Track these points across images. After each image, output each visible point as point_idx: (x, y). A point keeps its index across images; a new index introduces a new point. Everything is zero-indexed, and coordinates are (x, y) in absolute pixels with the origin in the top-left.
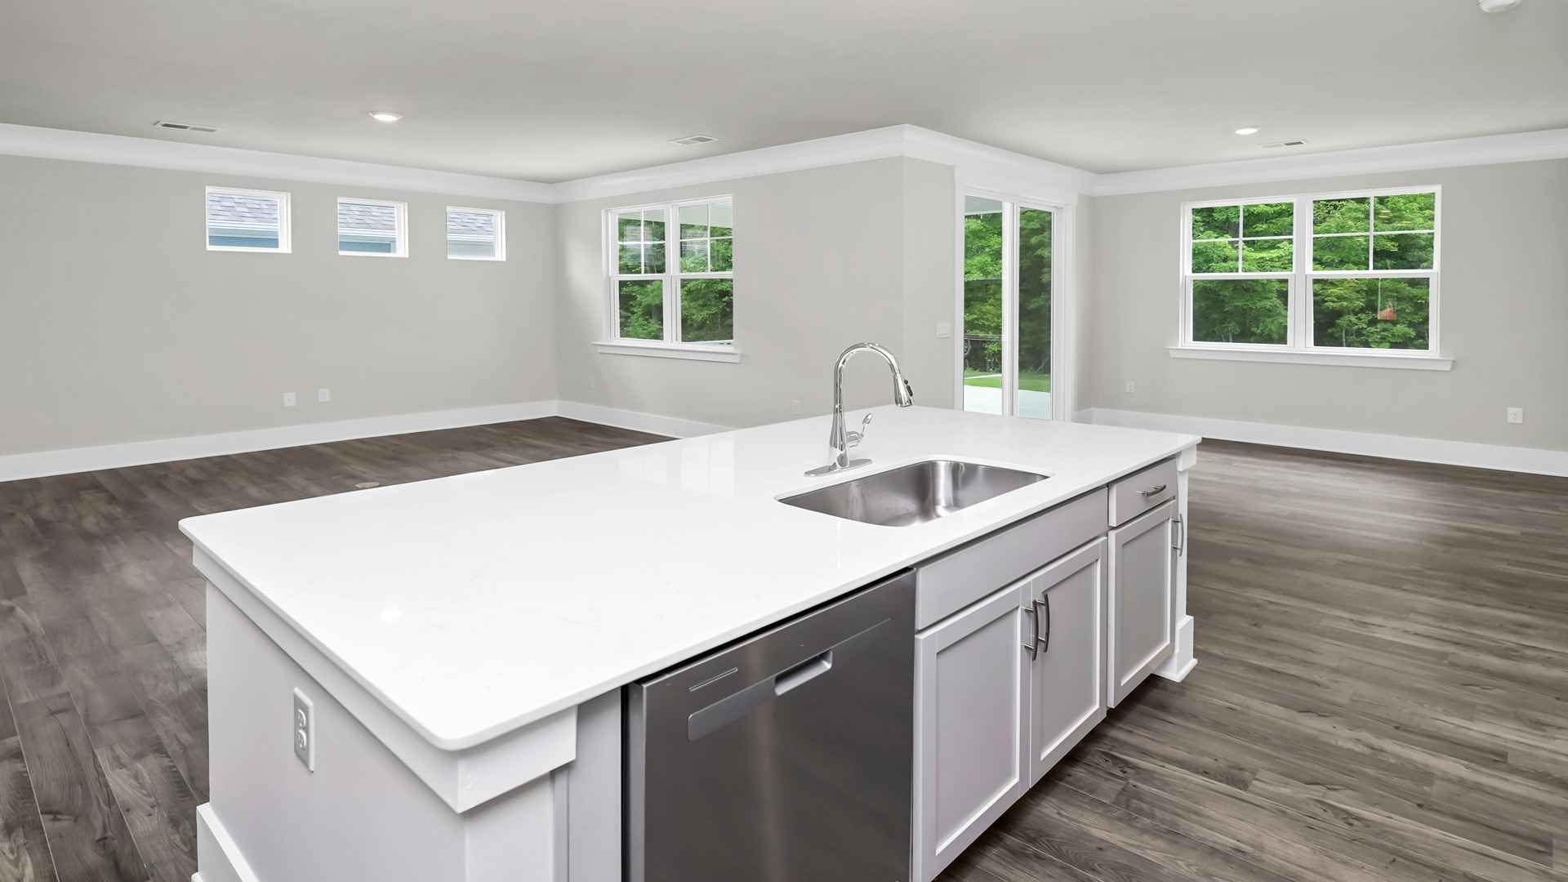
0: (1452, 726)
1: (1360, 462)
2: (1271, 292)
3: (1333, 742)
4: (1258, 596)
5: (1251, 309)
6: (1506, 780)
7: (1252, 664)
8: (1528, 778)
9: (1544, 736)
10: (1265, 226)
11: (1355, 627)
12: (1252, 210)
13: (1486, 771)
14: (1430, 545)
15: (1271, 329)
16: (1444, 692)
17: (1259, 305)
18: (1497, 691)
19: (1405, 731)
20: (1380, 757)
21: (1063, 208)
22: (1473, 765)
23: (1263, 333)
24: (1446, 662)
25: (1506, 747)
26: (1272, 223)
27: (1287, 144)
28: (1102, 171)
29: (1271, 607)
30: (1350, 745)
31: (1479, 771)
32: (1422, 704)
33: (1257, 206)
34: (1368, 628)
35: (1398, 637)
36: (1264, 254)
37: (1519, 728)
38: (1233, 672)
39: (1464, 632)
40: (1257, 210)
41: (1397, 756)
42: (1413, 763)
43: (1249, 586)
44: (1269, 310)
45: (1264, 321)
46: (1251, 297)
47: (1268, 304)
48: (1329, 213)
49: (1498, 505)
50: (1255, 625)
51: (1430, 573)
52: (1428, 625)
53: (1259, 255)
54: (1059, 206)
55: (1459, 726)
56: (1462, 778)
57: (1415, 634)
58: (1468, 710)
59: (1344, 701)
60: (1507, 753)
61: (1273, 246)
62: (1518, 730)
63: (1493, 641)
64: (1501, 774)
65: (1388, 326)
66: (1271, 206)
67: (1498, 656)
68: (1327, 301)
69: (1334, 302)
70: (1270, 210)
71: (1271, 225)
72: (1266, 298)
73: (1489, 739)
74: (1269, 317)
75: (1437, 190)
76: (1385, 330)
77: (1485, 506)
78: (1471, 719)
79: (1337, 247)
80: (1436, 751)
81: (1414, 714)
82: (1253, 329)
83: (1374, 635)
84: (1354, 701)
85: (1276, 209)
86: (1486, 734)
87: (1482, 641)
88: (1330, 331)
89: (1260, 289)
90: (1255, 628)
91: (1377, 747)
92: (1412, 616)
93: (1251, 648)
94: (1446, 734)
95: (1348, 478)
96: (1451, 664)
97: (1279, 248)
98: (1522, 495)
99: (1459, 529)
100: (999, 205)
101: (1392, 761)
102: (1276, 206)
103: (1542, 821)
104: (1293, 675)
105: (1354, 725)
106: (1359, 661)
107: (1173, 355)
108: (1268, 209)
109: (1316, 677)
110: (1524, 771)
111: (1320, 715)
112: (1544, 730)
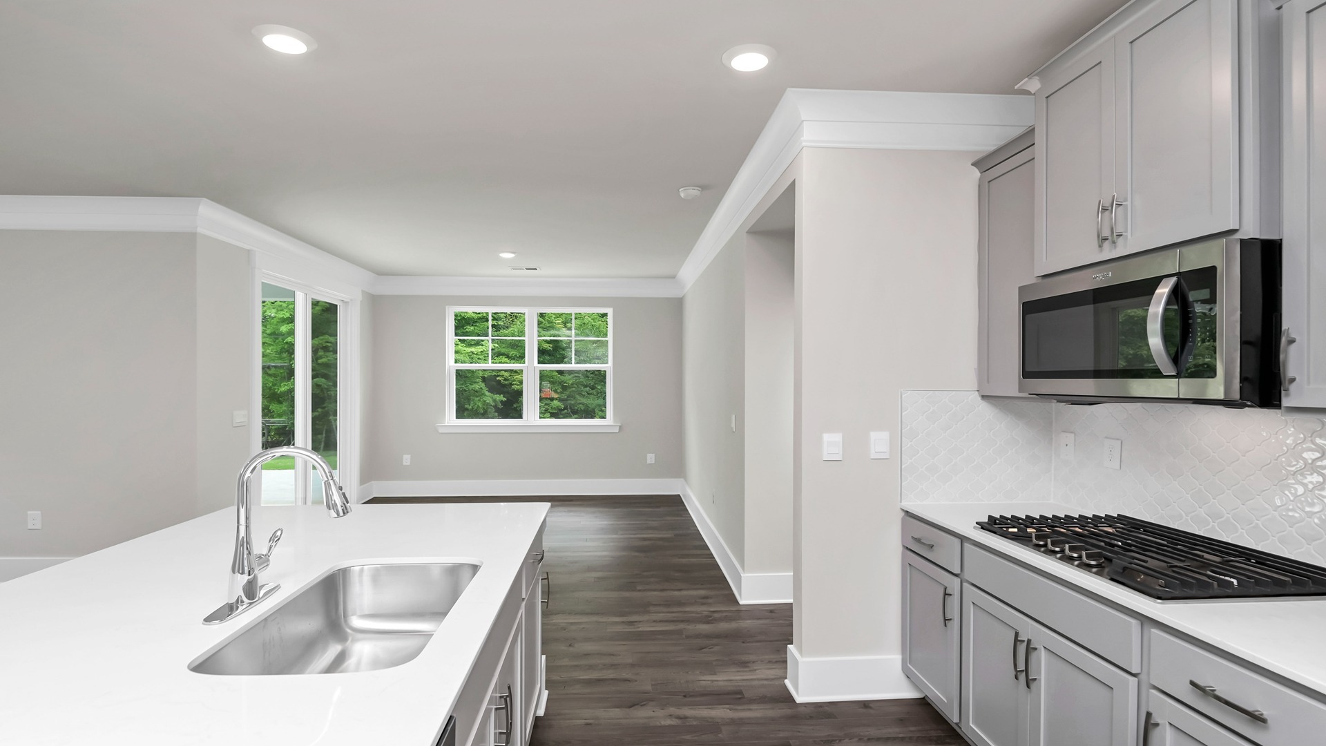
0: (709, 682)
1: (571, 501)
2: (478, 378)
3: (658, 724)
4: (561, 621)
5: (466, 391)
6: (750, 709)
7: (583, 679)
8: (759, 703)
9: (750, 671)
10: (472, 328)
11: (626, 627)
12: (463, 315)
13: (740, 708)
14: (637, 554)
15: (478, 406)
16: (693, 659)
17: (471, 387)
18: (716, 648)
19: (691, 696)
20: (688, 724)
21: (348, 302)
22: (732, 706)
23: (473, 408)
24: (684, 636)
25: (739, 686)
26: (476, 326)
27: (527, 269)
28: (382, 273)
29: (573, 627)
30: (668, 722)
31: (736, 709)
32: (687, 673)
33: (466, 313)
34: (634, 625)
35: (653, 626)
36: (473, 349)
37: (739, 670)
38: (575, 691)
39: (681, 612)
40: (467, 316)
41: (695, 718)
42: (703, 719)
43: (552, 614)
44: (477, 392)
45: (474, 400)
46: (465, 381)
47: (477, 387)
48: (513, 321)
49: (654, 519)
50: (570, 645)
51: (646, 574)
52: (663, 612)
53: (469, 350)
54: (345, 300)
55: (713, 681)
56: (732, 719)
57: (660, 621)
58: (709, 667)
59: (649, 688)
60: (741, 690)
61: (478, 343)
62: (738, 671)
63: (698, 613)
64: (746, 707)
65: (548, 402)
66: (476, 313)
67: (704, 623)
68: (513, 385)
69: (518, 385)
70: (476, 316)
71: (476, 328)
72: (475, 383)
73: (729, 683)
74: (477, 397)
75: (610, 311)
76: (546, 404)
77: (649, 521)
78: (715, 674)
79: (518, 346)
80: (710, 704)
81: (687, 682)
82: (466, 406)
83: (640, 629)
84: (654, 685)
85: (480, 315)
86: (724, 681)
87: (693, 615)
88: (515, 406)
89: (469, 375)
90: (571, 649)
91: (682, 716)
92: (652, 608)
93: (576, 666)
94: (709, 689)
95: (571, 514)
96: (688, 637)
97: (483, 345)
98: (661, 509)
99: (645, 539)
100: (293, 294)
101: (695, 723)
102: (479, 313)
103: (779, 730)
104: (612, 679)
105: (663, 706)
106: (642, 653)
107: (441, 430)
108: (474, 315)
109: (625, 675)
110: (755, 699)
111: (642, 706)
112: (748, 667)
